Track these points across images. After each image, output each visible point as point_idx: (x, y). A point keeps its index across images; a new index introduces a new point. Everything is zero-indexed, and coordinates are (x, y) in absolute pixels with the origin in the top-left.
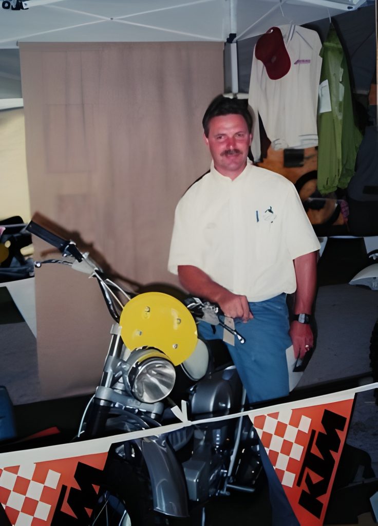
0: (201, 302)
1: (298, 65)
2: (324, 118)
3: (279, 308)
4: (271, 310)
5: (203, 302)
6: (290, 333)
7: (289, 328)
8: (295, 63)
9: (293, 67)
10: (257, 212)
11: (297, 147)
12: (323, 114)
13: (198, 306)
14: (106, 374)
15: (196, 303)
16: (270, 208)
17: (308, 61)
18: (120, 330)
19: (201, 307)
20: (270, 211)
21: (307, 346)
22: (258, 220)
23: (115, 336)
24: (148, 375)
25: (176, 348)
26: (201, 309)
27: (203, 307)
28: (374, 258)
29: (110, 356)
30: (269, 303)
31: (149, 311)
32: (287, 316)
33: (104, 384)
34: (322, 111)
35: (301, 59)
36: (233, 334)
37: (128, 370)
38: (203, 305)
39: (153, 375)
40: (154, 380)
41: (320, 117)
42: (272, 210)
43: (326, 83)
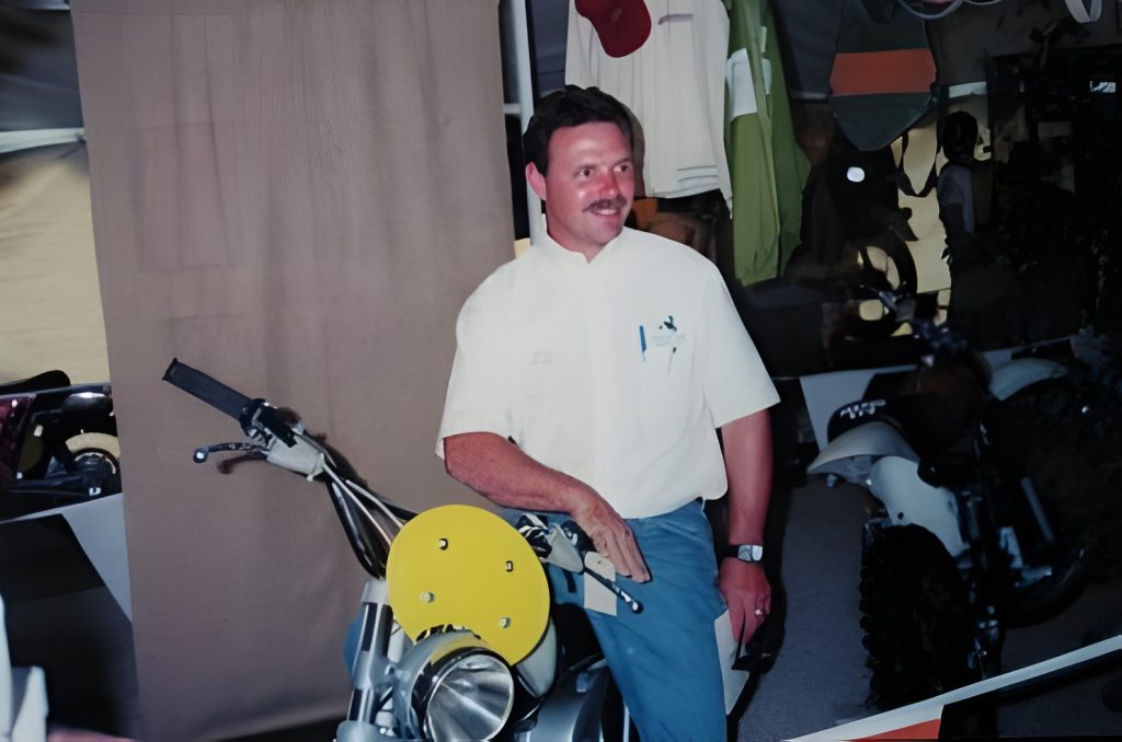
0: (540, 523)
1: (666, 24)
2: (740, 127)
3: (692, 529)
4: (677, 535)
5: (546, 524)
6: (718, 583)
7: (716, 572)
8: (661, 22)
9: (656, 30)
10: (641, 328)
11: (669, 193)
12: (736, 119)
13: (537, 532)
14: (358, 694)
15: (532, 525)
16: (668, 321)
17: (688, 17)
18: (380, 593)
19: (542, 534)
20: (670, 326)
21: (758, 612)
22: (644, 348)
23: (373, 607)
24: (452, 691)
25: (505, 627)
26: (543, 537)
27: (547, 532)
28: (852, 416)
29: (364, 652)
30: (671, 521)
31: (444, 548)
32: (709, 548)
33: (354, 717)
34: (738, 112)
35: (672, 12)
36: (614, 591)
37: (410, 681)
38: (546, 528)
39: (464, 690)
40: (470, 703)
41: (731, 127)
42: (675, 324)
43: (742, 54)
